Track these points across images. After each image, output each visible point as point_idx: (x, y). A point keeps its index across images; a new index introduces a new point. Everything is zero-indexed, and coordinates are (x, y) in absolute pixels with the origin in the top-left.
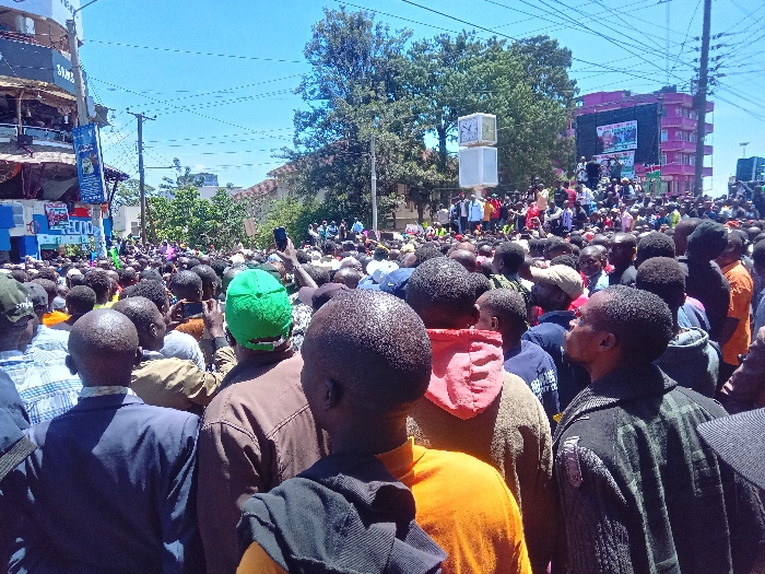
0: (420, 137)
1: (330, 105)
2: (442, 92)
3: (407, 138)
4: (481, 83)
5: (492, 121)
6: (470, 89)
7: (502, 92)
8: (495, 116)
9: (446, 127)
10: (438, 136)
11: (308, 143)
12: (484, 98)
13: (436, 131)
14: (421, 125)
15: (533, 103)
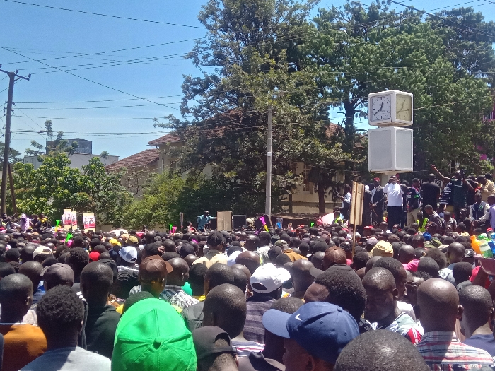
0: (324, 111)
1: (223, 72)
2: (351, 64)
3: (309, 112)
4: (394, 57)
5: (408, 100)
6: (382, 62)
7: (420, 67)
8: (411, 94)
9: (354, 102)
10: (344, 111)
11: (196, 112)
12: (399, 72)
13: (343, 106)
14: (325, 98)
15: (454, 81)
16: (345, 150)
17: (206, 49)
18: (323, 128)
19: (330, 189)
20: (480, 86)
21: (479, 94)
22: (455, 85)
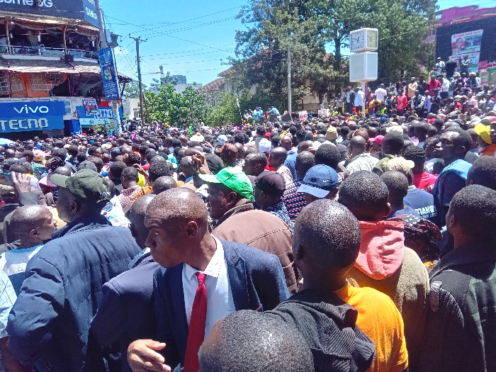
0: (322, 45)
1: (259, 26)
2: (338, 12)
3: (313, 47)
4: (366, 5)
5: (375, 34)
6: (358, 9)
7: (382, 11)
8: (376, 30)
9: (340, 38)
10: (334, 44)
11: (245, 53)
12: (369, 16)
13: (333, 41)
14: (323, 37)
15: (405, 18)
16: (335, 69)
17: (248, 11)
18: (321, 57)
19: (326, 94)
20: (421, 20)
21: (420, 25)
22: (404, 21)
